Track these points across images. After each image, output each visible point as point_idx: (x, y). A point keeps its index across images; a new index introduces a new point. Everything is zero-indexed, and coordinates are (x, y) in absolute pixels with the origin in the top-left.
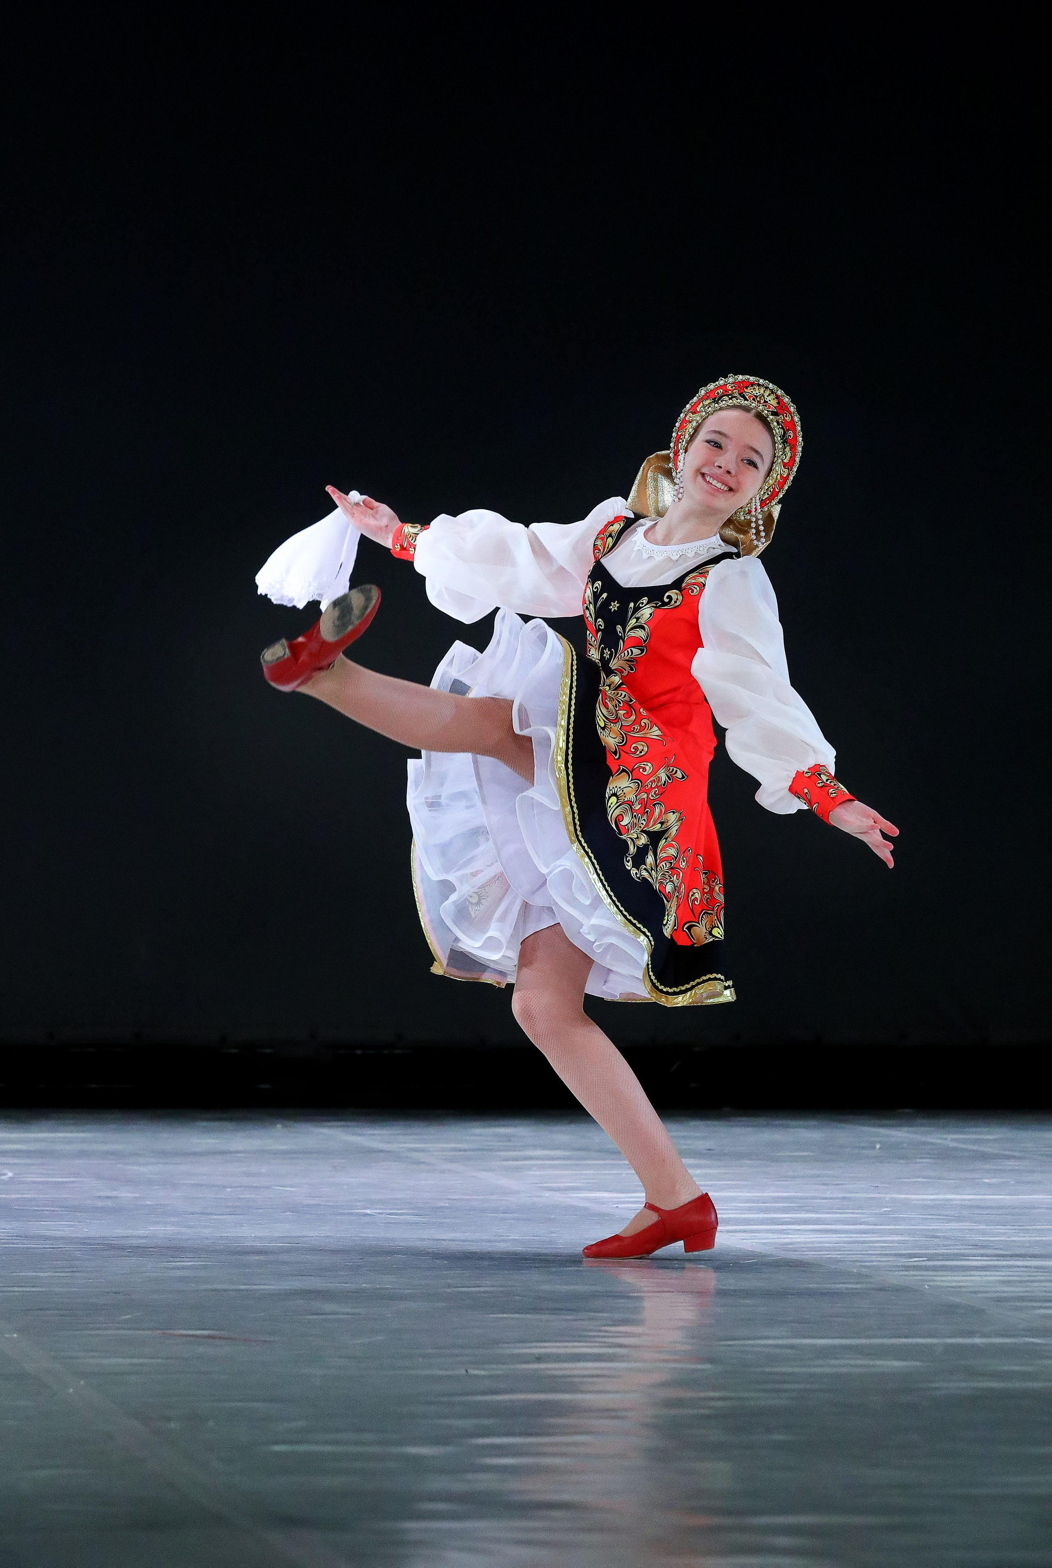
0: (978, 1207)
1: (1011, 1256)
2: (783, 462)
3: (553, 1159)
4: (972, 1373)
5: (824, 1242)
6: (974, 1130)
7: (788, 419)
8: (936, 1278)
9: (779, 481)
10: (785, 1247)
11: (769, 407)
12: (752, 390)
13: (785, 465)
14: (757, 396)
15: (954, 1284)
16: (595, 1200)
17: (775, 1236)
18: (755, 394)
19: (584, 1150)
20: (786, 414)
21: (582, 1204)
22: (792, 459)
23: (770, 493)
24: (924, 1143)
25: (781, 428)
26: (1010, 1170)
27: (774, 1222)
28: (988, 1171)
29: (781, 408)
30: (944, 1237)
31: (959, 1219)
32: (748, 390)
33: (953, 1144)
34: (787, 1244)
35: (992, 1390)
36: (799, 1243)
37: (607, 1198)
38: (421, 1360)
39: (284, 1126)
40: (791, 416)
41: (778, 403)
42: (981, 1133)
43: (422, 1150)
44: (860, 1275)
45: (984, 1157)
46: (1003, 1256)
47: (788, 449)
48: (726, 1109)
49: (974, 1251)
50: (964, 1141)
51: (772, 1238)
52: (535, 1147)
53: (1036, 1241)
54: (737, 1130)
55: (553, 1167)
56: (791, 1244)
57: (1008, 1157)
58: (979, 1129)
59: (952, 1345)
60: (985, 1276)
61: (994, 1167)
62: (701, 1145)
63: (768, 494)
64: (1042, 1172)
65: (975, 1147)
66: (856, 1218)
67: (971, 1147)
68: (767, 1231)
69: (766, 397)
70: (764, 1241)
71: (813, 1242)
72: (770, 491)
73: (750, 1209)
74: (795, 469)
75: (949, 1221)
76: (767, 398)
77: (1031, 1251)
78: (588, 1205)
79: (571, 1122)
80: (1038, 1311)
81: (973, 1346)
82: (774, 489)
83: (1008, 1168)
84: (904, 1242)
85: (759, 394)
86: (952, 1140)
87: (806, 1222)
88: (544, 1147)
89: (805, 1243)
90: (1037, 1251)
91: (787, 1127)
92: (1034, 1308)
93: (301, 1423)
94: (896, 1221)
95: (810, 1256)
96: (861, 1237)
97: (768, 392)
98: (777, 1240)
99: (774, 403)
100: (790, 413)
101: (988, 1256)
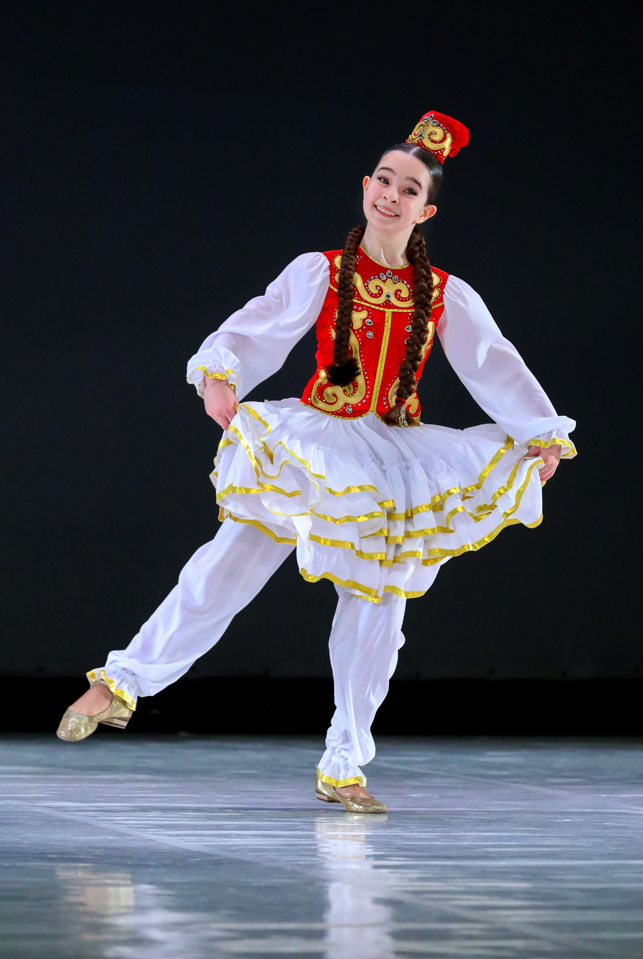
5: (265, 845)
6: (405, 753)
10: (228, 848)
16: (60, 809)
17: (219, 839)
19: (51, 766)
26: (436, 787)
27: (219, 827)
28: (414, 787)
34: (230, 846)
36: (239, 845)
37: (71, 807)
42: (411, 756)
44: (294, 872)
48: (182, 734)
51: (217, 841)
54: (190, 752)
55: (24, 780)
56: (233, 846)
57: (434, 776)
58: (410, 753)
61: (422, 784)
64: (463, 789)
66: (293, 825)
70: (209, 844)
71: (252, 845)
83: (435, 785)
86: (386, 761)
87: (248, 828)
89: (246, 845)
90: (453, 853)
91: (236, 749)
95: (248, 856)
96: (297, 841)
98: (220, 843)
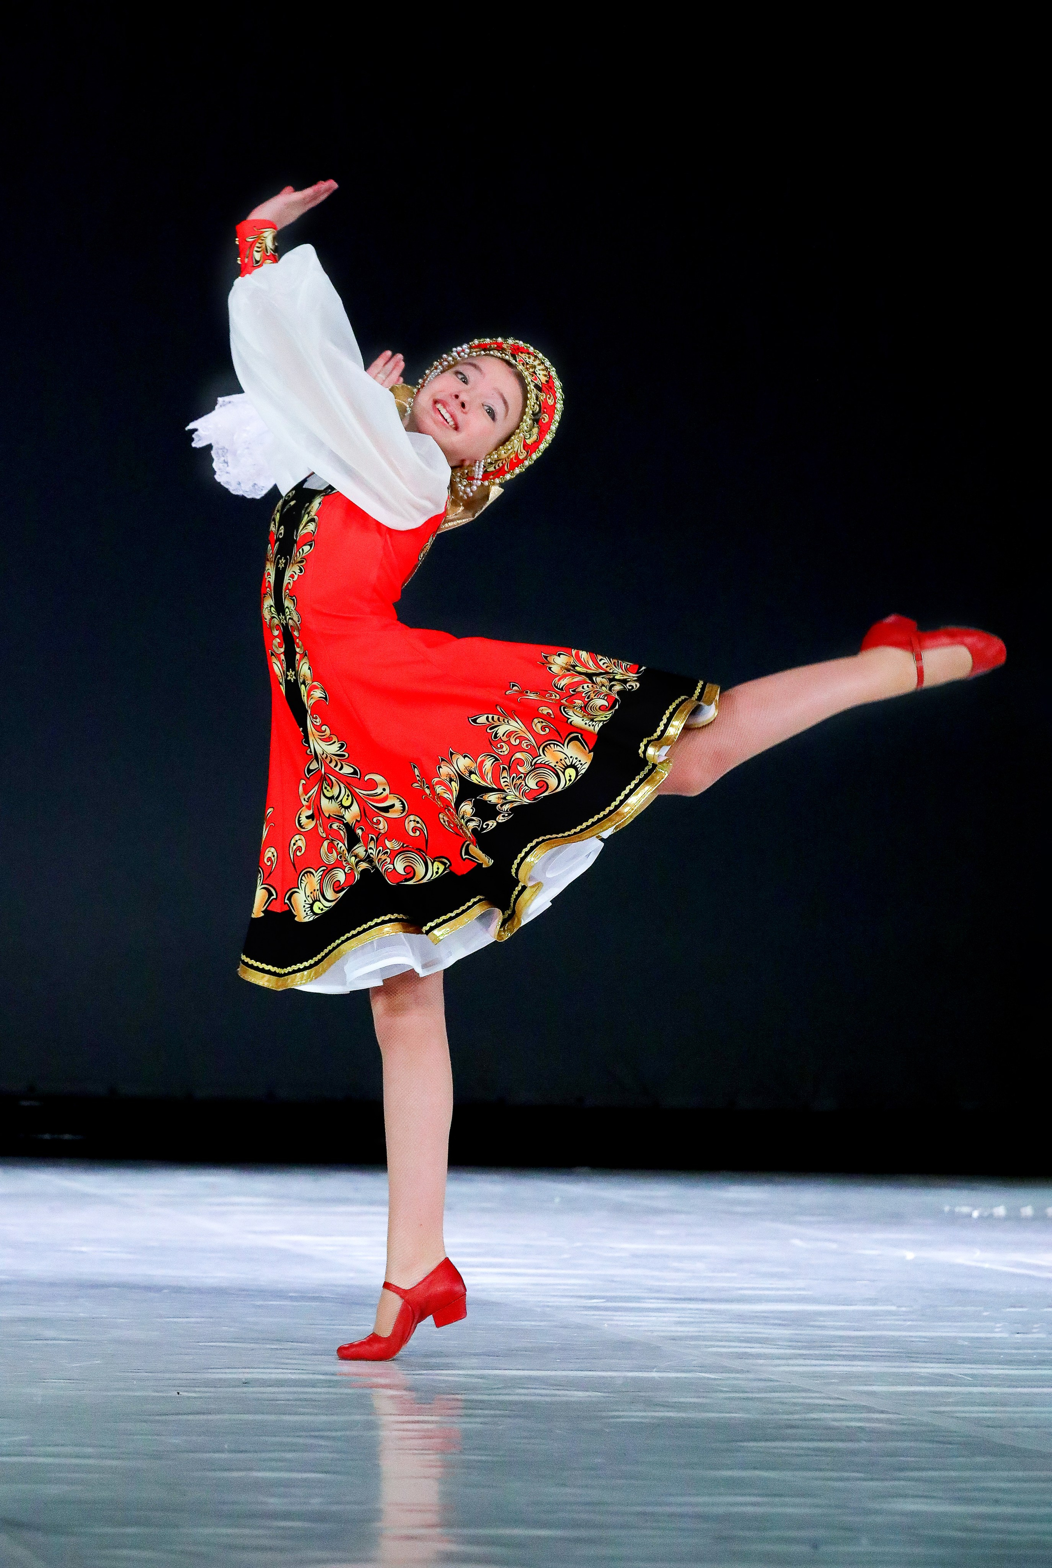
1: (684, 1299)
2: (525, 441)
3: (252, 1205)
4: (650, 1404)
7: (551, 402)
8: (615, 1318)
9: (512, 459)
11: (536, 379)
12: (526, 357)
13: (526, 446)
14: (528, 364)
15: (632, 1324)
18: (527, 362)
20: (550, 395)
22: (537, 444)
23: (497, 468)
24: (600, 1198)
25: (537, 404)
29: (548, 387)
30: (622, 1282)
31: (635, 1266)
32: (523, 355)
33: (627, 1200)
35: (669, 1418)
38: (135, 1382)
40: (555, 401)
41: (546, 381)
45: (657, 1211)
47: (535, 430)
49: (650, 1295)
59: (631, 1378)
60: (660, 1317)
63: (495, 468)
65: (648, 1203)
69: (537, 369)
72: (498, 466)
74: (535, 456)
75: (626, 1267)
76: (538, 371)
77: (702, 1296)
78: (290, 1247)
80: (710, 1350)
81: (651, 1379)
82: (503, 466)
84: (584, 1285)
85: (531, 363)
92: (707, 1346)
94: (576, 1266)
97: (542, 367)
99: (544, 379)
100: (555, 398)
101: (663, 1299)
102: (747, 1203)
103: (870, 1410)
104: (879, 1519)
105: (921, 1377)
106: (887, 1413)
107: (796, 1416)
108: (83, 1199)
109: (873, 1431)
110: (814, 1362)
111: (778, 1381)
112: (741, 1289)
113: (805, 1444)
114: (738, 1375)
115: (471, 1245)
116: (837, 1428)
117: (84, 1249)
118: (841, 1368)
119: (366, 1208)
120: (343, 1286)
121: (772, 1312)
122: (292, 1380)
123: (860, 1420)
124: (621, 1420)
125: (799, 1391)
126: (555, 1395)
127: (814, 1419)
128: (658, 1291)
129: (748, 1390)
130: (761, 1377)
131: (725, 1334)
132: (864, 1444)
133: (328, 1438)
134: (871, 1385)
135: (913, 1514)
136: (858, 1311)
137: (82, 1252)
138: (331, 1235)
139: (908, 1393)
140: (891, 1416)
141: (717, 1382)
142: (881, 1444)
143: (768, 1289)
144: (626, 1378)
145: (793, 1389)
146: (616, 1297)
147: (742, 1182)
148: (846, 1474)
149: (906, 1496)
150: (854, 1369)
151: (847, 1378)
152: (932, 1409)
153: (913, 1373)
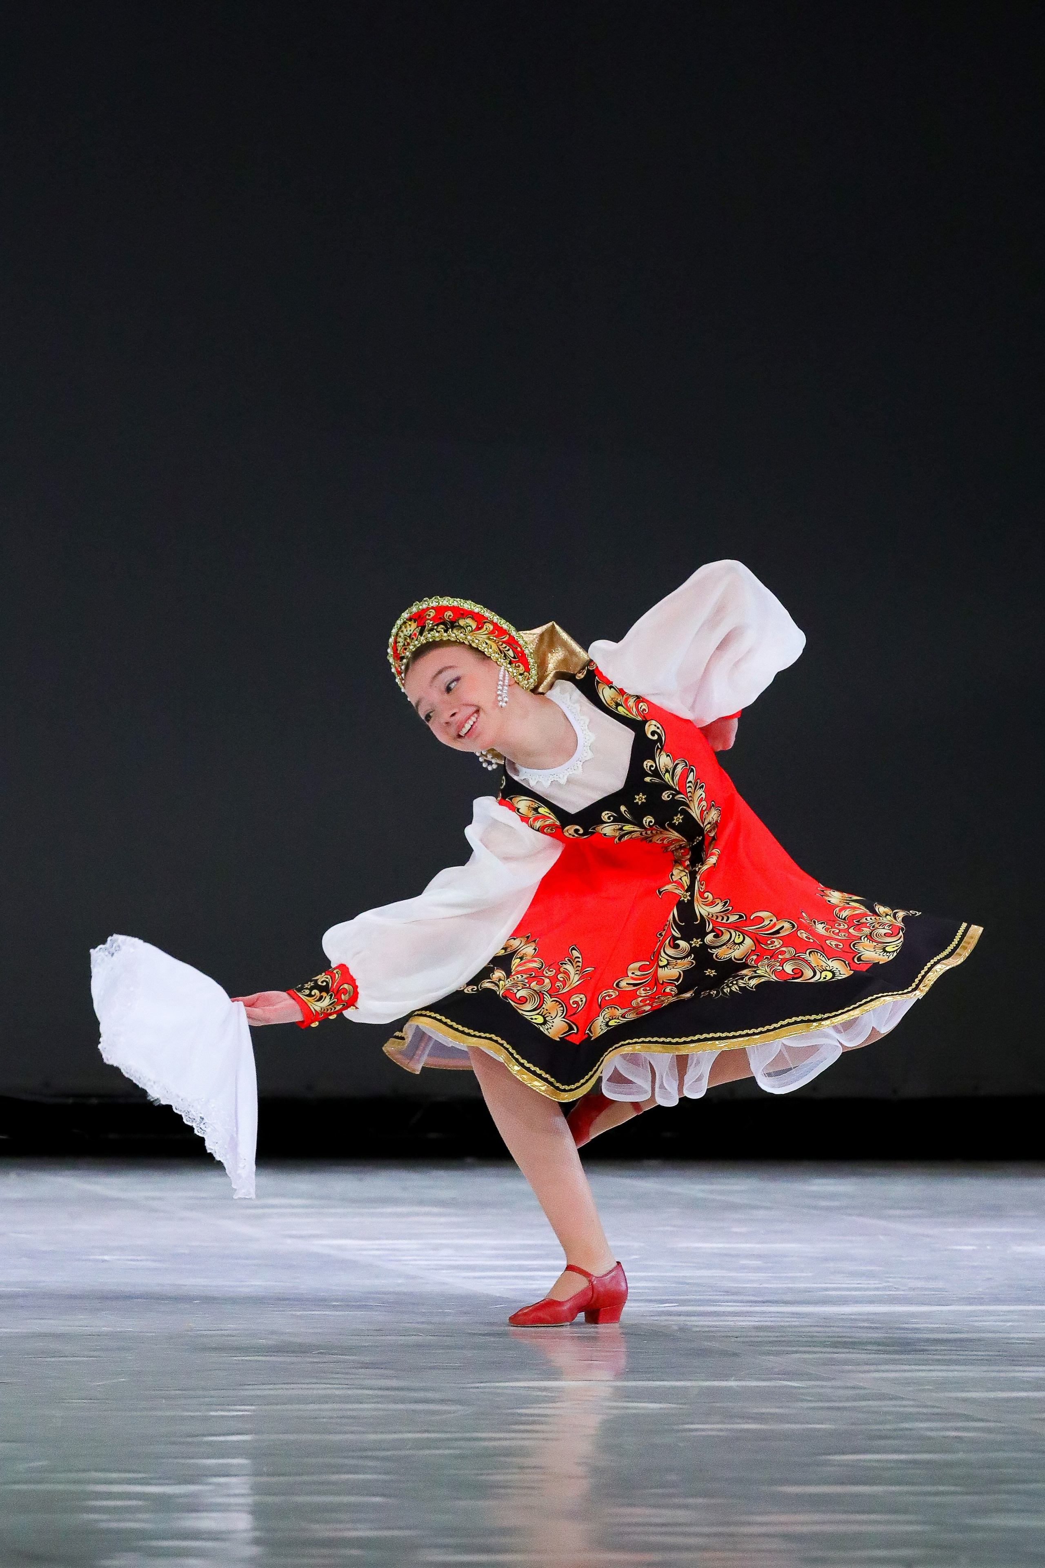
0: (726, 1255)
3: (293, 1207)
15: (707, 1329)
21: (326, 1251)
24: (670, 1193)
30: (695, 1284)
31: (708, 1267)
33: (701, 1195)
38: (164, 1401)
39: (19, 1175)
43: (160, 1199)
45: (731, 1207)
46: (756, 1302)
49: (726, 1298)
50: (711, 1192)
52: (276, 1195)
53: (788, 1288)
59: (708, 1388)
62: (446, 1194)
65: (723, 1198)
67: (718, 1197)
68: (516, 1277)
73: (496, 1257)
75: (701, 1268)
78: (332, 1252)
79: (312, 1172)
81: (729, 1389)
84: (655, 1288)
88: (283, 1196)
93: (44, 1463)
94: (646, 1268)
101: (742, 1302)
102: (832, 1196)
103: (968, 1418)
104: (979, 1536)
105: (1023, 1382)
106: (988, 1421)
107: (888, 1427)
108: (105, 1203)
109: (972, 1441)
110: (907, 1367)
111: (865, 1388)
112: (826, 1289)
113: (896, 1457)
114: (825, 1383)
115: (529, 1247)
116: (930, 1438)
117: (106, 1258)
118: (934, 1374)
119: (416, 1209)
120: (390, 1293)
121: (860, 1314)
122: (339, 1396)
123: (956, 1429)
124: (694, 1433)
125: (891, 1399)
126: (627, 1408)
127: (907, 1429)
128: (733, 1294)
129: (834, 1398)
130: (849, 1385)
131: (809, 1339)
132: (961, 1456)
133: (376, 1458)
134: (968, 1391)
135: (1015, 1530)
136: (954, 1312)
137: (104, 1261)
138: (379, 1239)
139: (1008, 1400)
140: (992, 1424)
141: (802, 1391)
142: (981, 1456)
143: (856, 1289)
144: (701, 1388)
145: (882, 1397)
146: (689, 1301)
147: (824, 1175)
148: (941, 1488)
149: (1009, 1511)
150: (950, 1374)
151: (942, 1385)
152: (1036, 1416)
153: (1014, 1377)
